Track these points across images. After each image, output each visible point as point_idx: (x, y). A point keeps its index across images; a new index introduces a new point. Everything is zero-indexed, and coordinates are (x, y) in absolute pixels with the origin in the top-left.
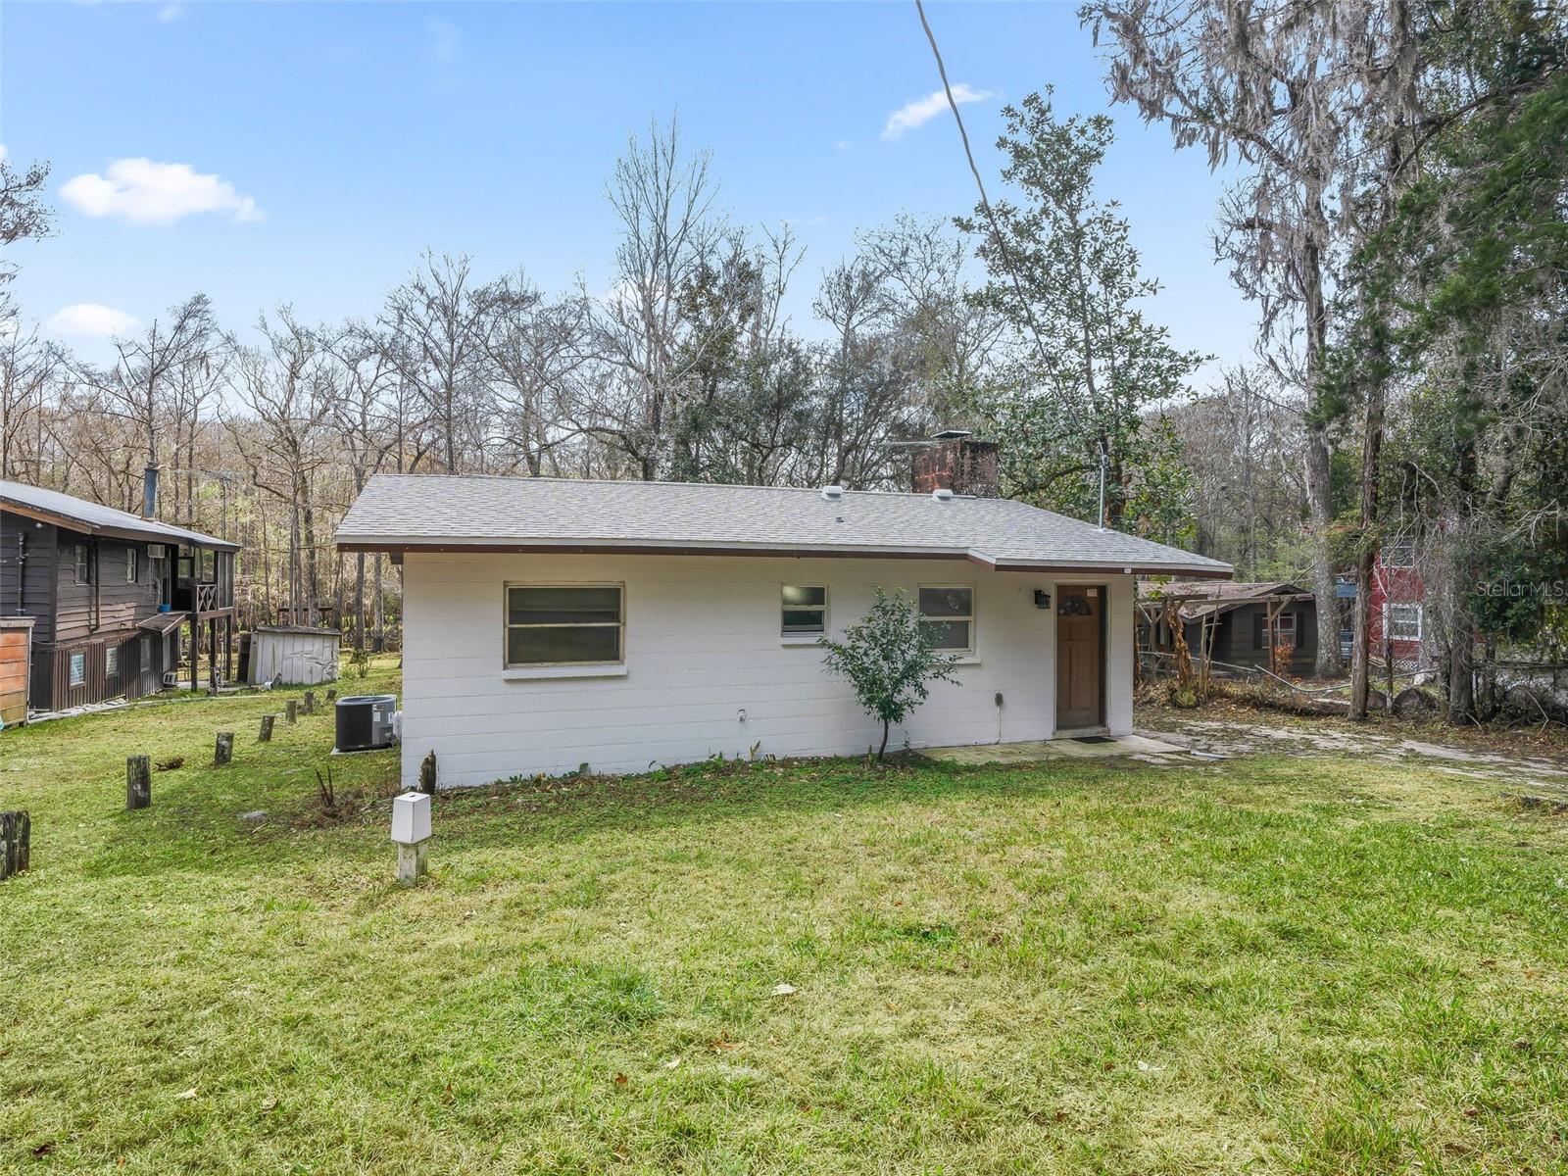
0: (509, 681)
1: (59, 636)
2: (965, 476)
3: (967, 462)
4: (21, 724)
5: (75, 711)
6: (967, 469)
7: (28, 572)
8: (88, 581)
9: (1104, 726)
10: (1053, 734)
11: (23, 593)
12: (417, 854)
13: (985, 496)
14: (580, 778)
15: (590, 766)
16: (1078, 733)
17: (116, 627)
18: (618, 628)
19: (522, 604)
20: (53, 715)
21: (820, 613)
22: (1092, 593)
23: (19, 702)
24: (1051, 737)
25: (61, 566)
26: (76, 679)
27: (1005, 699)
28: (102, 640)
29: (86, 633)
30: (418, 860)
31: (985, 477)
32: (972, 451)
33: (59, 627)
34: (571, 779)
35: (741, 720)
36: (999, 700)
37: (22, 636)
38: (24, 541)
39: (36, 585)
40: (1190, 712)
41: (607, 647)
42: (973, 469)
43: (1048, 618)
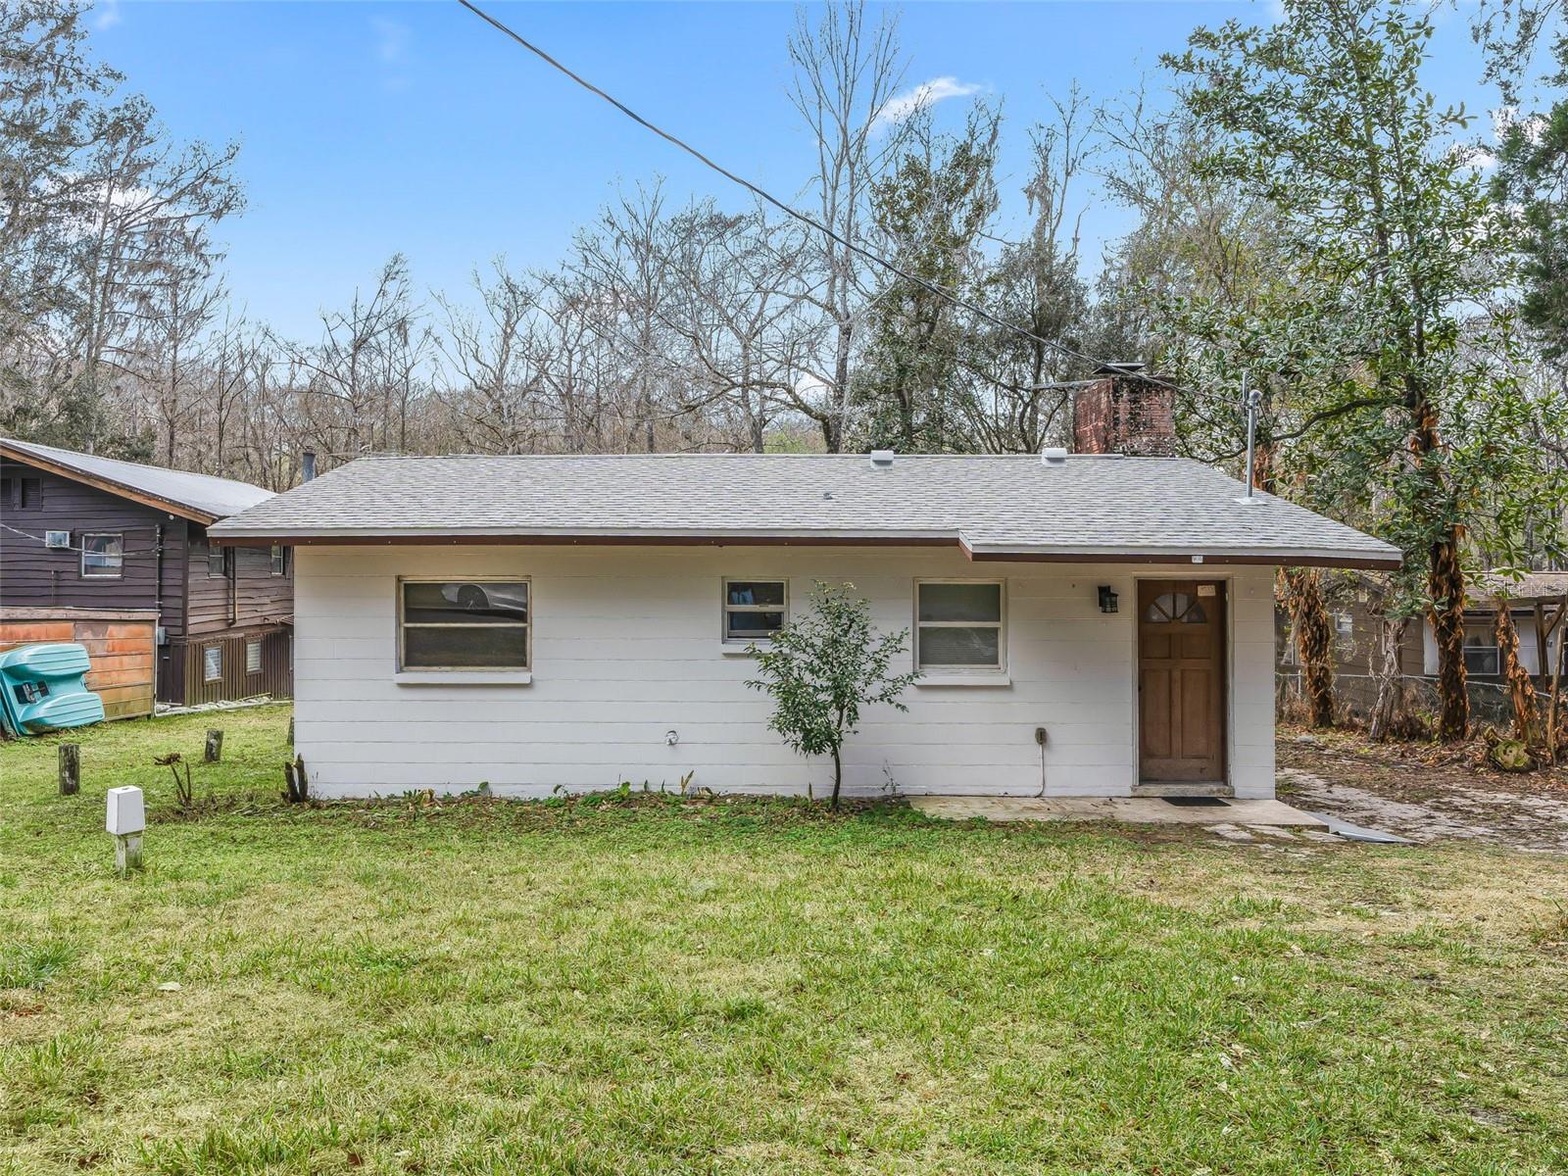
0: (403, 686)
1: (191, 630)
2: (1121, 428)
3: (1124, 407)
4: (149, 716)
5: (205, 707)
6: (1123, 416)
7: (166, 565)
8: (225, 574)
9: (1226, 784)
10: (1133, 789)
11: (160, 586)
12: (127, 846)
13: (1155, 453)
14: (479, 800)
15: (490, 786)
16: (1176, 790)
17: (258, 621)
18: (525, 629)
19: (416, 601)
20: (184, 710)
21: (780, 614)
22: (1204, 592)
23: (144, 694)
24: (1130, 793)
25: (192, 558)
26: (213, 672)
27: (1053, 734)
28: (242, 635)
29: (221, 626)
30: (128, 852)
31: (1152, 427)
32: (1132, 391)
33: (191, 620)
34: (469, 798)
35: (671, 743)
36: (1042, 736)
37: (146, 628)
38: (161, 533)
39: (172, 577)
40: (1516, 781)
41: (513, 651)
42: (1134, 416)
43: (1124, 624)
